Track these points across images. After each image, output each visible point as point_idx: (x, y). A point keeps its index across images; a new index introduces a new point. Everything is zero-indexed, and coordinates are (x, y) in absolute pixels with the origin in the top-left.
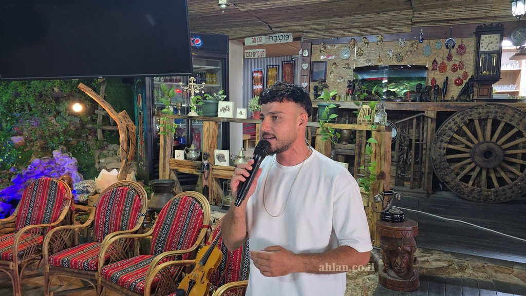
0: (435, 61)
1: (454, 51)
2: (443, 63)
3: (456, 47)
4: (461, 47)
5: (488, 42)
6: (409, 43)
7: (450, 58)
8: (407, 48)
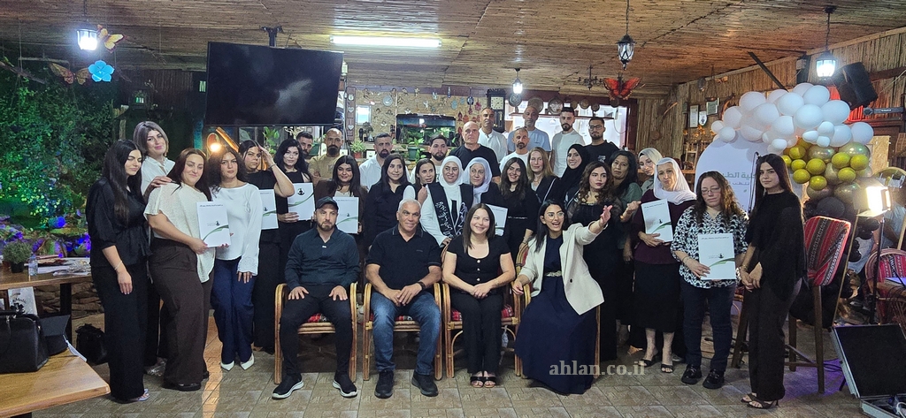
0: (460, 113)
1: (473, 106)
2: (466, 116)
3: (475, 103)
4: (477, 104)
5: (496, 102)
6: (440, 96)
7: (470, 111)
8: (439, 101)
